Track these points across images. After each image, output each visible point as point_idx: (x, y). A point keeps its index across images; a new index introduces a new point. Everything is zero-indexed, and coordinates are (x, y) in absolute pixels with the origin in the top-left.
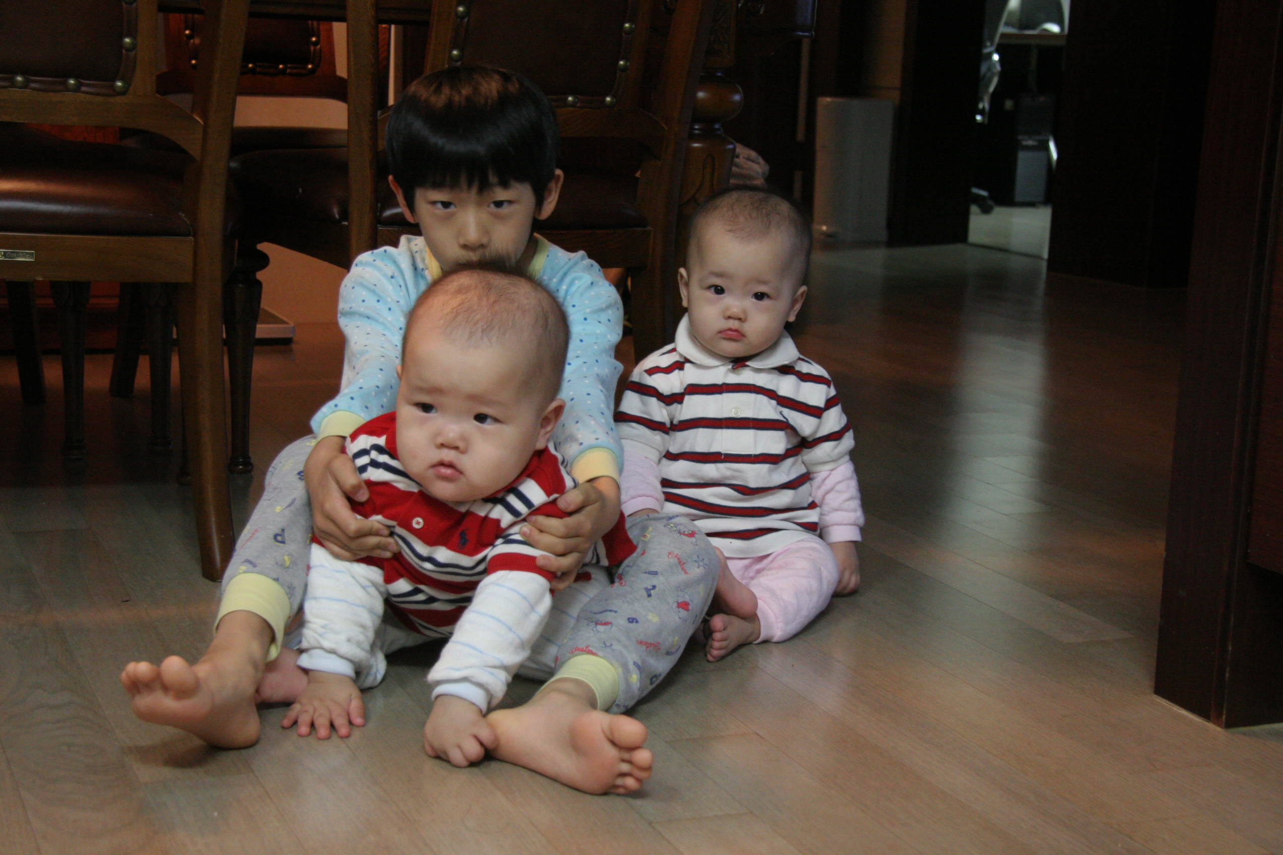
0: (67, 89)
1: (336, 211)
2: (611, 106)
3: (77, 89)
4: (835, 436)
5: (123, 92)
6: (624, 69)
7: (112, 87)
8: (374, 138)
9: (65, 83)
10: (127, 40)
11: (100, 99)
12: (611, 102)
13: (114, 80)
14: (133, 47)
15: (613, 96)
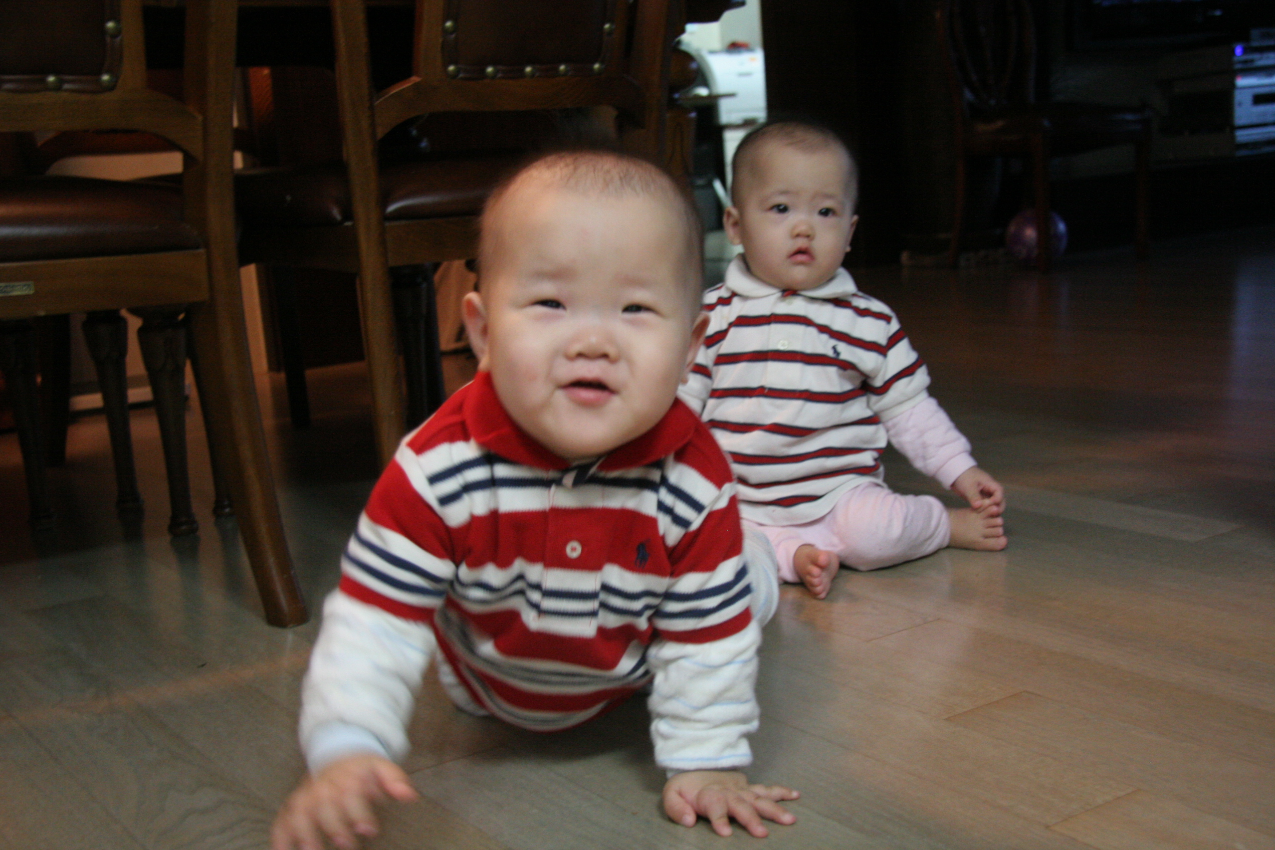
0: (47, 88)
1: (336, 214)
2: (600, 72)
3: (58, 87)
4: (908, 372)
5: (111, 87)
6: (610, 33)
7: (98, 81)
8: (373, 125)
9: (43, 81)
10: (110, 25)
11: (84, 98)
12: (600, 69)
13: (100, 73)
14: (117, 33)
15: (602, 62)
